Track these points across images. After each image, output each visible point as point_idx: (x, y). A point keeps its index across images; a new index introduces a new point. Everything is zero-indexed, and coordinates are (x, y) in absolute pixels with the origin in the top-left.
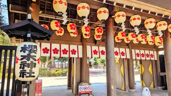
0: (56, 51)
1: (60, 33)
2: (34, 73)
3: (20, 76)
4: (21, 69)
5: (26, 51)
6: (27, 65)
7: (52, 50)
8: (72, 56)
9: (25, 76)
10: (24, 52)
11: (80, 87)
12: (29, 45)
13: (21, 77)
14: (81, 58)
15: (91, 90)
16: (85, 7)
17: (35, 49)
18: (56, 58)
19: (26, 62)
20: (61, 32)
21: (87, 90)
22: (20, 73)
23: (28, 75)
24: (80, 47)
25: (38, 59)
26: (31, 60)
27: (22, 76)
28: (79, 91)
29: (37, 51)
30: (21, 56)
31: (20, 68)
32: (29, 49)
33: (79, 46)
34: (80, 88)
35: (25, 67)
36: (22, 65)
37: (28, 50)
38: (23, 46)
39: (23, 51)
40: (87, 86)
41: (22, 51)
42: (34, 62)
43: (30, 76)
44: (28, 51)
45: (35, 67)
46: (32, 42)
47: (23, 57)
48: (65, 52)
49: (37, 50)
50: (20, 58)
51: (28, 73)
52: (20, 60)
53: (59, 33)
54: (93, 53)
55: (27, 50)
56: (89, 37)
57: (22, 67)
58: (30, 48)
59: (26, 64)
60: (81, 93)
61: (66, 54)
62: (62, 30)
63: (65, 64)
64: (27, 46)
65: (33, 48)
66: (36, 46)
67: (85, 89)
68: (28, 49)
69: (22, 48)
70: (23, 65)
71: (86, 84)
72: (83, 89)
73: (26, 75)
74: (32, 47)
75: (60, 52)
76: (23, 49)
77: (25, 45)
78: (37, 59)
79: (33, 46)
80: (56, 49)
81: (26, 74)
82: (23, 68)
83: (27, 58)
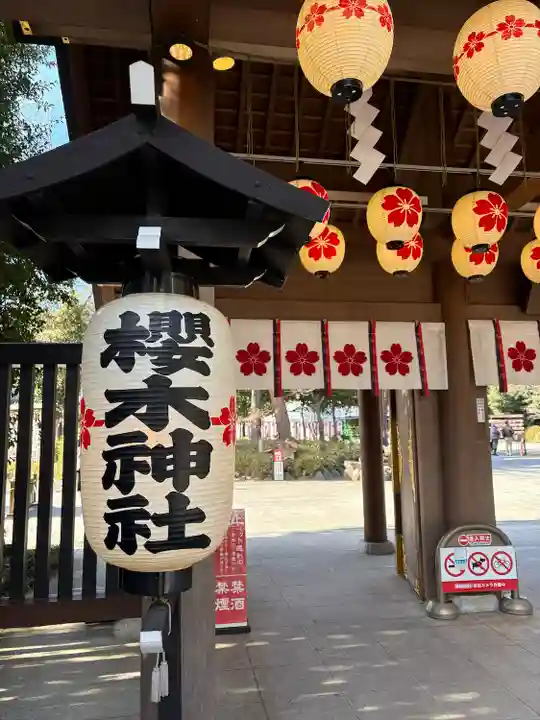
0: (302, 360)
1: (323, 258)
2: (198, 516)
3: (110, 542)
4: (115, 493)
5: (136, 355)
6: (149, 460)
7: (283, 355)
8: (387, 382)
9: (141, 540)
10: (127, 365)
11: (448, 558)
12: (155, 316)
13: (117, 547)
14: (439, 393)
15: (512, 575)
16: (520, 23)
17: (199, 342)
18: (294, 392)
19: (140, 436)
20: (330, 253)
21: (490, 570)
22: (107, 517)
23: (160, 533)
24: (434, 331)
25: (225, 411)
26: (176, 420)
27: (119, 540)
28: (445, 577)
29: (209, 355)
30: (111, 396)
31: (107, 481)
32: (158, 344)
33: (426, 327)
34: (449, 563)
35: (137, 473)
36: (118, 462)
37: (152, 352)
38: (117, 325)
39: (117, 360)
40: (489, 551)
41: (113, 361)
42: (198, 434)
43: (177, 541)
44: (148, 357)
45: (203, 471)
46: (177, 292)
47: (124, 402)
48: (350, 361)
49: (210, 343)
50: (102, 408)
51: (159, 520)
52: (99, 423)
53: (317, 258)
54: (508, 362)
55: (142, 351)
56: (493, 265)
57: (117, 477)
58: (165, 336)
59: (145, 451)
60: (457, 586)
61: (357, 371)
62: (334, 239)
63: (334, 418)
64: (144, 322)
65: (184, 334)
66: (205, 320)
67: (475, 565)
68: (147, 345)
69: (110, 335)
70: (124, 461)
71: (482, 538)
72: (465, 566)
73: (146, 532)
74: (174, 330)
75: (326, 363)
76: (121, 347)
77: (129, 317)
78: (215, 412)
79: (183, 321)
80: (302, 348)
81: (149, 523)
82: (126, 484)
83: (143, 410)
